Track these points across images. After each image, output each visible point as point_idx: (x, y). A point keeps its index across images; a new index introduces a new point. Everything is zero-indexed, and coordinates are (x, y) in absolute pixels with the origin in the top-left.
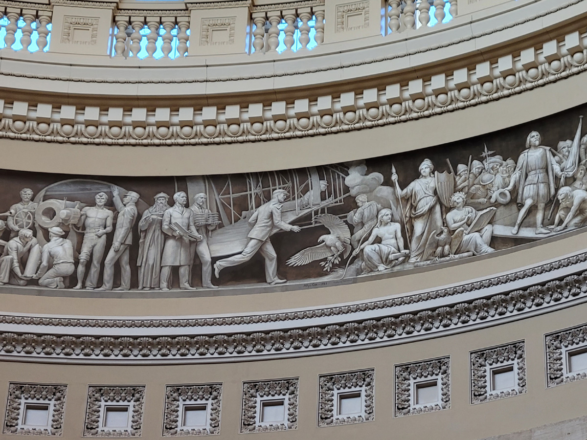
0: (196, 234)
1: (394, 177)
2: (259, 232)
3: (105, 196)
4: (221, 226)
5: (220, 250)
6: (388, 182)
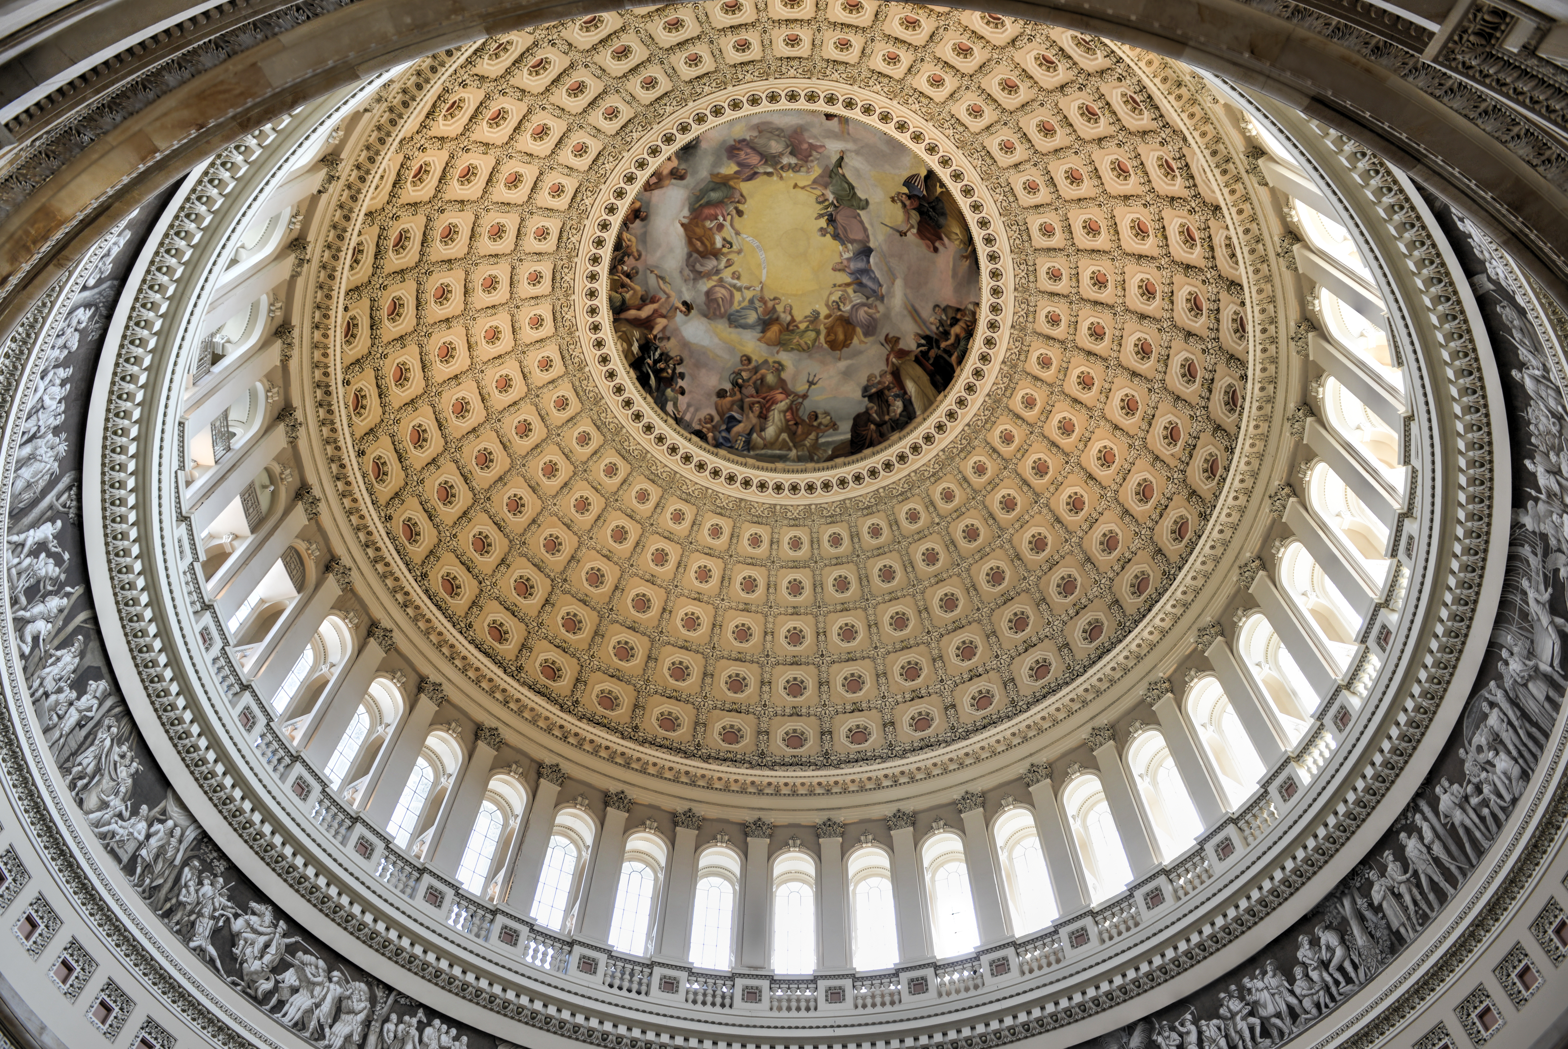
0: (1531, 663)
1: (1533, 493)
2: (1545, 619)
3: (1485, 704)
4: (1532, 642)
5: (1546, 655)
6: (1536, 500)
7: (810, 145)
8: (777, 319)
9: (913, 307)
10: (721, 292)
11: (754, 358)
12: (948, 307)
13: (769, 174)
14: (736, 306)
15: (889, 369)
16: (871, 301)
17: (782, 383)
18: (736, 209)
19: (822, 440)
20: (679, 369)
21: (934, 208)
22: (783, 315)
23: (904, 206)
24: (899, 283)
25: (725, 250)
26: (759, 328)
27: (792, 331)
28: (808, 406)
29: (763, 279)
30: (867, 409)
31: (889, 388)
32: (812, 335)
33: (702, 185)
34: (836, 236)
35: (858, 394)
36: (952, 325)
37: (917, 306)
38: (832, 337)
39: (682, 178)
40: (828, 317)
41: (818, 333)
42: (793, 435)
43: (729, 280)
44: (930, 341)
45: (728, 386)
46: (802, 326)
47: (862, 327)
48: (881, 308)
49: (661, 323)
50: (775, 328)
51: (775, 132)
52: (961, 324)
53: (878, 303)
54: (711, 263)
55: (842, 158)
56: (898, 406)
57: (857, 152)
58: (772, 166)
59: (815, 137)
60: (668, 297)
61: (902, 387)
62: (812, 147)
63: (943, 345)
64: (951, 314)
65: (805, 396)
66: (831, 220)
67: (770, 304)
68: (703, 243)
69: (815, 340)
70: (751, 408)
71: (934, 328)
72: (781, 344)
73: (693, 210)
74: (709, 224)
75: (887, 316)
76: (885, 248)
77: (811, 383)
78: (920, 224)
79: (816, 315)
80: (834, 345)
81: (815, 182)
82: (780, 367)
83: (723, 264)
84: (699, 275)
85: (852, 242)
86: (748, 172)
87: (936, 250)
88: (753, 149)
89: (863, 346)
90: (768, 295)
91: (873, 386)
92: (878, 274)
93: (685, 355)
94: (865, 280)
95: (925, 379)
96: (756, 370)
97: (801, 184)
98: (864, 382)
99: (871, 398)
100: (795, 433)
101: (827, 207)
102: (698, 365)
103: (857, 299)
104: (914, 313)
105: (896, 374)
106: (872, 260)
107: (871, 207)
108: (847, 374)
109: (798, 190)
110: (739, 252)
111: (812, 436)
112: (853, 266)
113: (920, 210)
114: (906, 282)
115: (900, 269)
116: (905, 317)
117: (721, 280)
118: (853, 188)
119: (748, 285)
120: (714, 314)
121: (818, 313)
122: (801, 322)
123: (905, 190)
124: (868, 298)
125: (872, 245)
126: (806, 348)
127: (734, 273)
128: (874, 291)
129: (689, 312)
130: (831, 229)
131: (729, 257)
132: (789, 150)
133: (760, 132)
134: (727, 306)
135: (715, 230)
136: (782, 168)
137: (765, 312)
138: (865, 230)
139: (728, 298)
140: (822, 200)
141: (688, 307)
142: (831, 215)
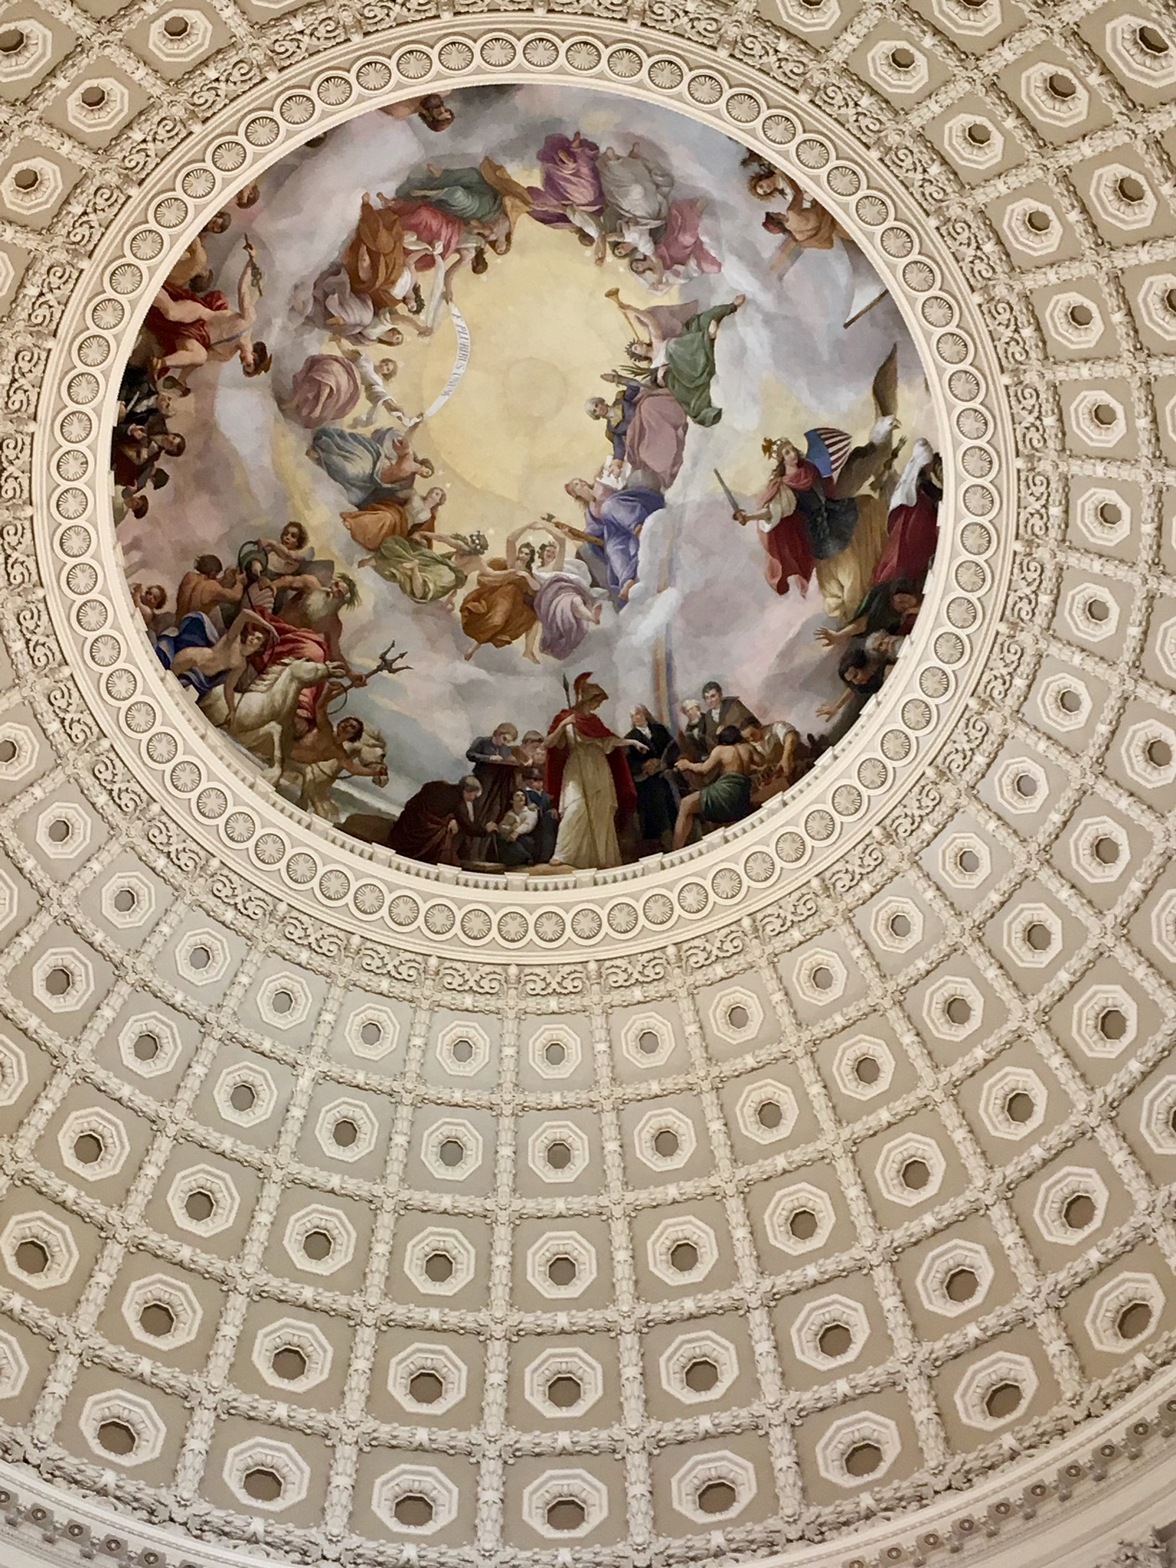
7: (698, 244)
8: (405, 502)
9: (669, 657)
10: (336, 378)
11: (312, 541)
12: (735, 701)
13: (585, 238)
14: (345, 424)
15: (548, 739)
16: (596, 592)
17: (332, 626)
18: (480, 253)
19: (340, 785)
20: (163, 463)
21: (832, 514)
22: (416, 502)
23: (781, 470)
24: (670, 597)
25: (401, 309)
26: (358, 495)
27: (415, 545)
28: (354, 702)
29: (429, 412)
30: (463, 785)
31: (527, 774)
32: (448, 577)
33: (457, 166)
34: (616, 434)
35: (466, 746)
36: (722, 740)
37: (677, 662)
38: (481, 607)
39: (435, 124)
40: (497, 565)
41: (460, 581)
42: (291, 738)
43: (369, 368)
44: (661, 739)
45: (229, 561)
46: (439, 549)
47: (549, 626)
48: (607, 617)
49: (193, 352)
50: (387, 517)
51: (659, 178)
52: (742, 748)
53: (607, 606)
54: (359, 314)
55: (733, 309)
56: (526, 819)
57: (768, 320)
58: (601, 227)
59: (717, 239)
60: (241, 315)
61: (555, 789)
62: (698, 248)
63: (682, 764)
64: (733, 718)
65: (359, 681)
66: (629, 399)
67: (409, 466)
68: (374, 266)
69: (445, 591)
70: (245, 634)
71: (683, 722)
72: (379, 553)
73: (404, 195)
74: (410, 240)
75: (608, 641)
76: (689, 517)
77: (386, 665)
78: (785, 521)
79: (475, 547)
80: (475, 625)
81: (653, 312)
82: (346, 594)
83: (376, 332)
84: (323, 318)
85: (637, 464)
86: (552, 206)
87: (782, 588)
88: (596, 174)
89: (525, 663)
90: (417, 447)
91: (500, 749)
92: (642, 556)
93: (192, 445)
94: (612, 548)
95: (609, 802)
96: (302, 567)
97: (624, 297)
98: (487, 732)
99: (482, 769)
100: (298, 738)
101: (638, 372)
102: (204, 481)
103: (575, 571)
104: (664, 671)
105: (558, 760)
106: (649, 521)
107: (717, 427)
108: (464, 694)
109: (611, 303)
110: (424, 332)
111: (327, 766)
112: (608, 507)
113: (803, 498)
114: (686, 604)
115: (690, 574)
116: (642, 663)
117: (355, 356)
118: (712, 373)
119: (395, 402)
120: (298, 408)
121: (485, 547)
122: (441, 539)
123: (803, 447)
124: (595, 584)
125: (669, 495)
126: (418, 592)
127: (386, 361)
128: (615, 580)
129: (257, 371)
130: (616, 415)
131: (400, 327)
132: (655, 224)
133: (633, 155)
134: (330, 412)
135: (415, 257)
136: (616, 245)
137: (391, 476)
138: (678, 461)
139: (343, 398)
140: (639, 353)
141: (261, 360)
142: (636, 390)
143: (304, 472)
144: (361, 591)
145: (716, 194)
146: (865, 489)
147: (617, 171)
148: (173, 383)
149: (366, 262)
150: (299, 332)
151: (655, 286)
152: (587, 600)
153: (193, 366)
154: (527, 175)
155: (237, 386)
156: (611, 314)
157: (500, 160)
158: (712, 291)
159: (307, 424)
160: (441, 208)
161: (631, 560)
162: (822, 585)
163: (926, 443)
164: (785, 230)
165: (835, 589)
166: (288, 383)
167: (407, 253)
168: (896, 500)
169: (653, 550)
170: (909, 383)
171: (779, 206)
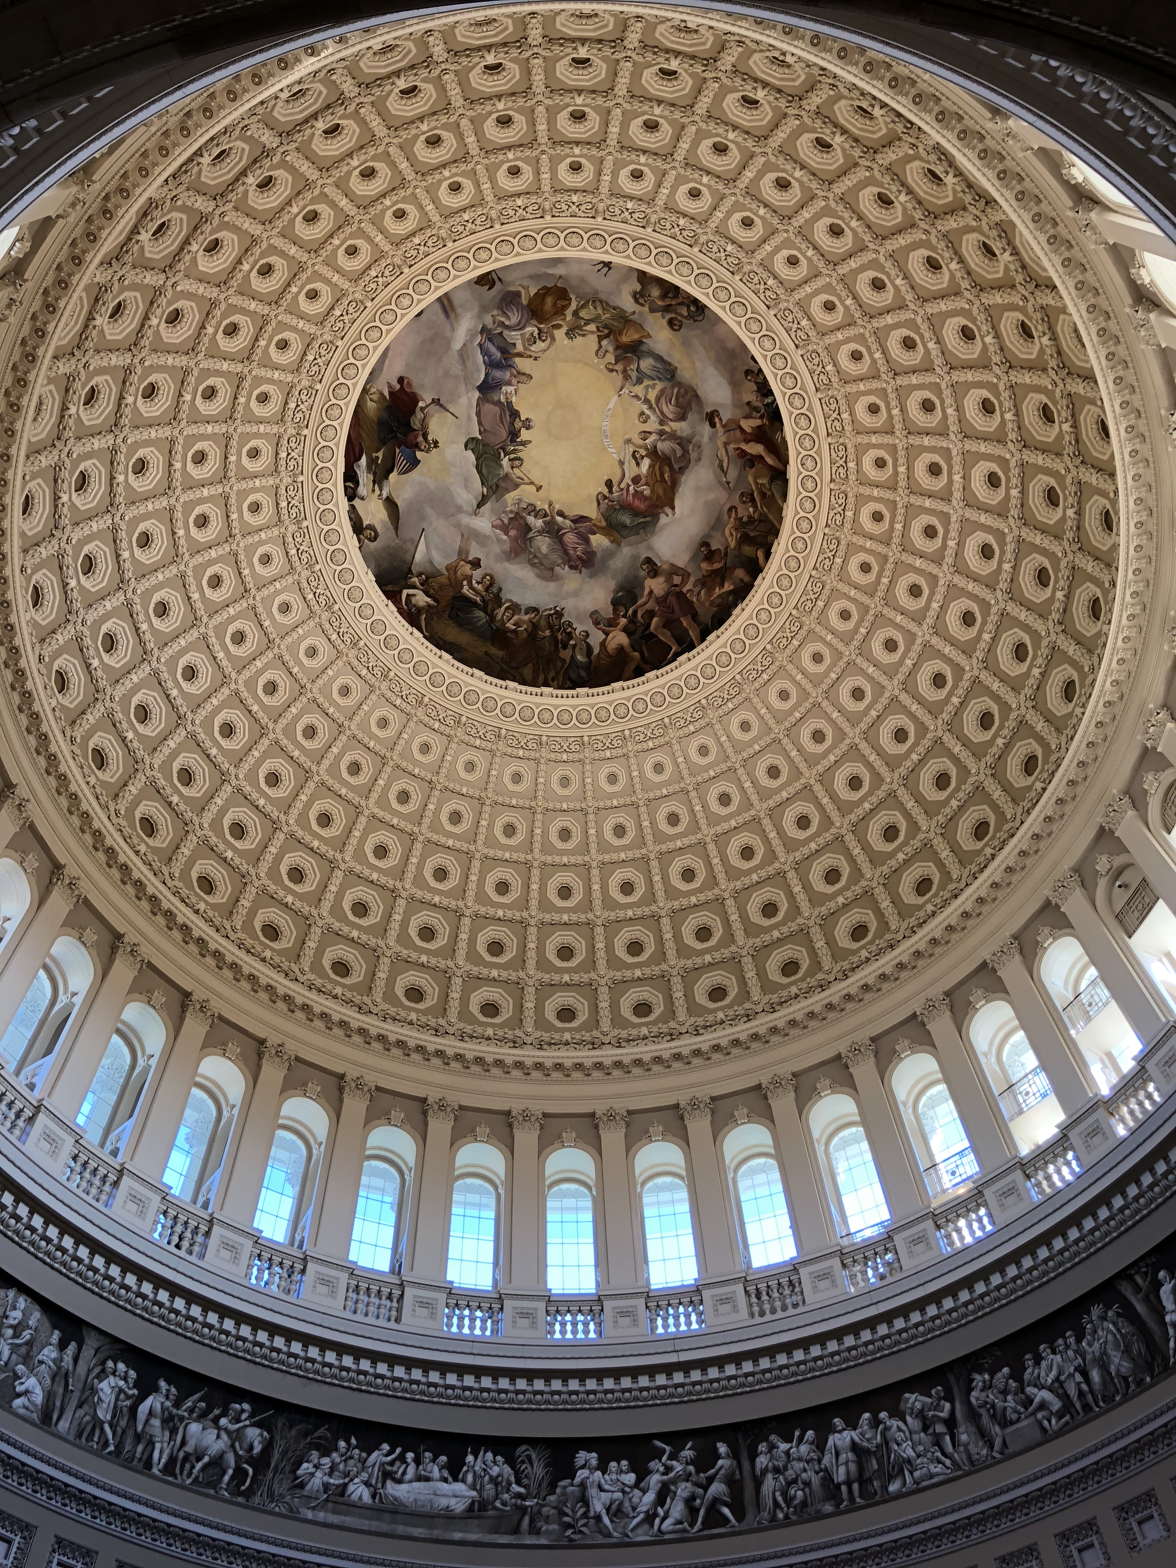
7: (506, 533)
8: (617, 348)
9: (447, 315)
10: (669, 410)
11: (664, 322)
13: (561, 514)
14: (659, 386)
16: (499, 330)
18: (611, 492)
21: (391, 431)
22: (611, 349)
23: (425, 436)
24: (457, 345)
25: (643, 452)
26: (644, 348)
27: (606, 326)
29: (616, 397)
32: (583, 314)
33: (633, 538)
34: (515, 414)
37: (442, 316)
38: (560, 303)
39: (649, 560)
40: (558, 327)
41: (576, 313)
43: (653, 418)
46: (592, 327)
47: (519, 305)
49: (748, 425)
50: (625, 339)
51: (535, 561)
53: (490, 325)
54: (664, 446)
55: (479, 506)
57: (460, 509)
58: (555, 523)
59: (499, 540)
60: (726, 444)
62: (505, 529)
66: (514, 435)
67: (619, 367)
68: (662, 475)
69: (583, 307)
72: (625, 320)
73: (656, 518)
74: (647, 491)
75: (484, 309)
76: (462, 388)
78: (413, 412)
79: (570, 334)
81: (517, 486)
82: (637, 297)
83: (652, 438)
84: (683, 442)
85: (498, 403)
86: (582, 527)
87: (401, 380)
88: (566, 552)
89: (525, 283)
90: (618, 378)
93: (740, 375)
94: (498, 355)
96: (667, 309)
97: (532, 488)
101: (514, 451)
103: (515, 337)
107: (465, 441)
109: (538, 483)
110: (629, 441)
112: (507, 375)
113: (408, 429)
114: (448, 344)
115: (451, 361)
116: (461, 306)
117: (662, 423)
118: (477, 467)
119: (635, 400)
120: (686, 392)
121: (567, 334)
122: (592, 332)
123: (419, 455)
124: (501, 334)
125: (477, 394)
126: (598, 304)
127: (645, 422)
128: (490, 340)
129: (713, 412)
130: (518, 424)
131: (641, 442)
132: (531, 535)
133: (552, 569)
134: (668, 391)
135: (643, 481)
136: (546, 515)
137: (629, 361)
138: (478, 414)
139: (663, 400)
140: (516, 462)
141: (711, 418)
142: (513, 441)
143: (676, 358)
144: (632, 300)
145: (507, 565)
146: (380, 454)
147: (555, 557)
148: (756, 409)
149: (666, 476)
150: (694, 434)
151: (520, 500)
152: (502, 324)
153: (747, 417)
154: (599, 541)
155: (723, 405)
156: (536, 475)
157: (612, 547)
158: (492, 511)
159: (680, 384)
160: (636, 513)
161: (485, 353)
162: (381, 394)
163: (362, 499)
164: (469, 562)
165: (375, 397)
166: (694, 406)
167: (647, 484)
168: (364, 460)
169: (475, 363)
170: (383, 522)
171: (477, 574)
